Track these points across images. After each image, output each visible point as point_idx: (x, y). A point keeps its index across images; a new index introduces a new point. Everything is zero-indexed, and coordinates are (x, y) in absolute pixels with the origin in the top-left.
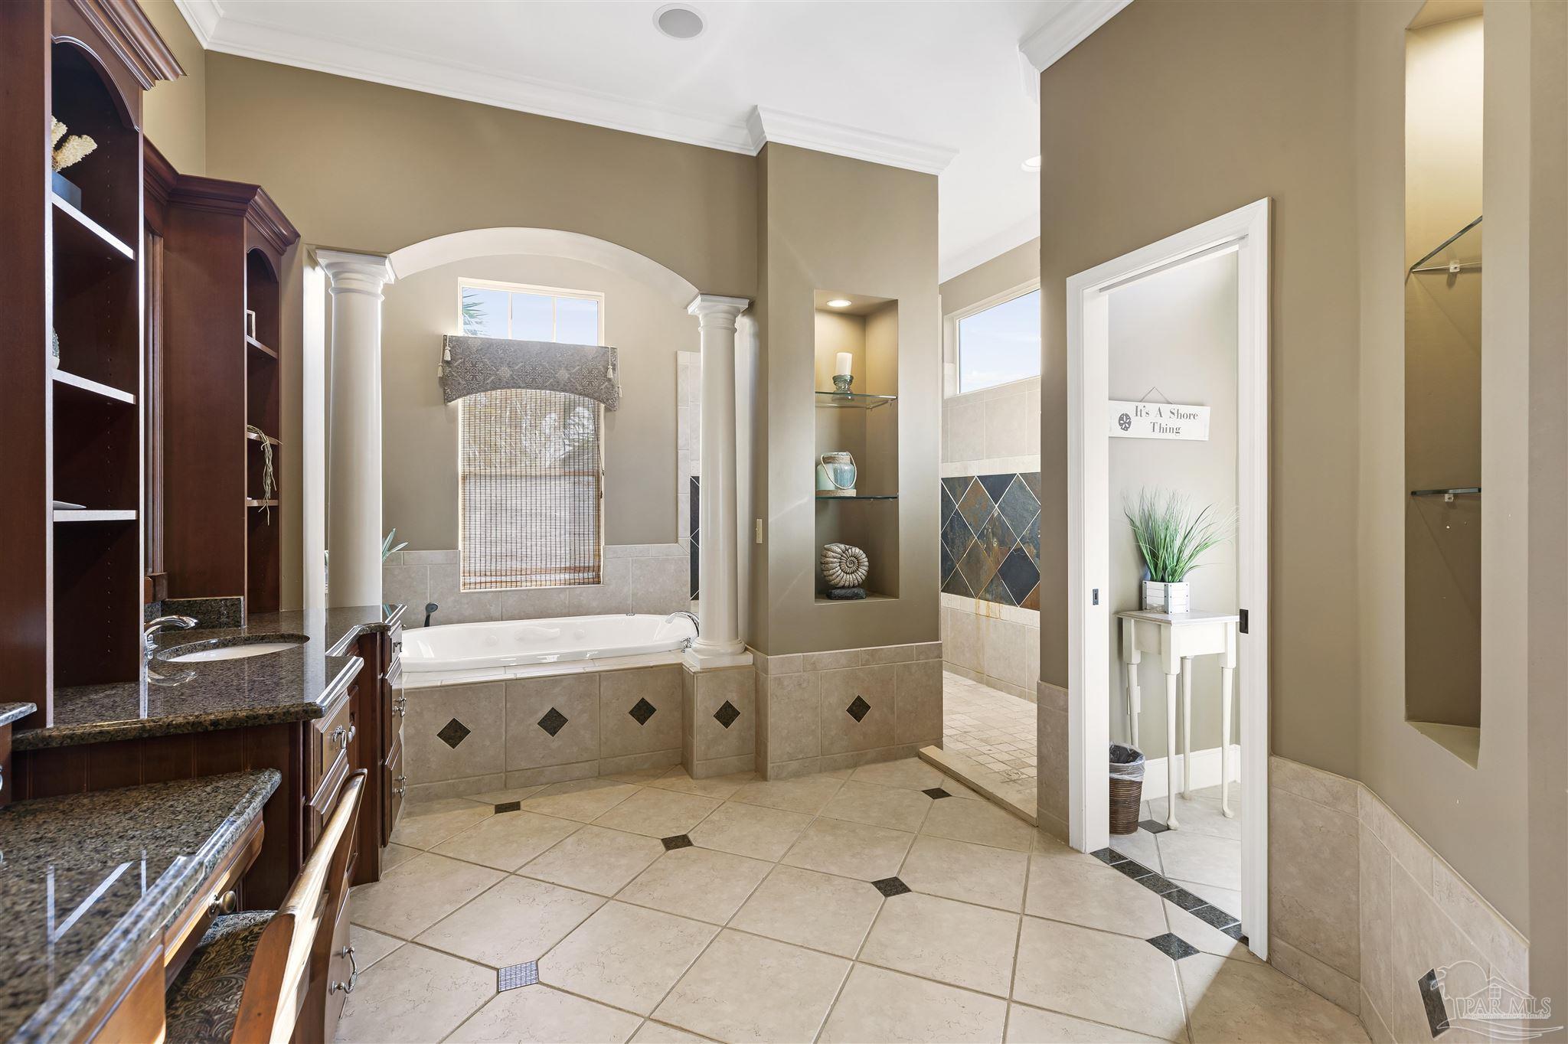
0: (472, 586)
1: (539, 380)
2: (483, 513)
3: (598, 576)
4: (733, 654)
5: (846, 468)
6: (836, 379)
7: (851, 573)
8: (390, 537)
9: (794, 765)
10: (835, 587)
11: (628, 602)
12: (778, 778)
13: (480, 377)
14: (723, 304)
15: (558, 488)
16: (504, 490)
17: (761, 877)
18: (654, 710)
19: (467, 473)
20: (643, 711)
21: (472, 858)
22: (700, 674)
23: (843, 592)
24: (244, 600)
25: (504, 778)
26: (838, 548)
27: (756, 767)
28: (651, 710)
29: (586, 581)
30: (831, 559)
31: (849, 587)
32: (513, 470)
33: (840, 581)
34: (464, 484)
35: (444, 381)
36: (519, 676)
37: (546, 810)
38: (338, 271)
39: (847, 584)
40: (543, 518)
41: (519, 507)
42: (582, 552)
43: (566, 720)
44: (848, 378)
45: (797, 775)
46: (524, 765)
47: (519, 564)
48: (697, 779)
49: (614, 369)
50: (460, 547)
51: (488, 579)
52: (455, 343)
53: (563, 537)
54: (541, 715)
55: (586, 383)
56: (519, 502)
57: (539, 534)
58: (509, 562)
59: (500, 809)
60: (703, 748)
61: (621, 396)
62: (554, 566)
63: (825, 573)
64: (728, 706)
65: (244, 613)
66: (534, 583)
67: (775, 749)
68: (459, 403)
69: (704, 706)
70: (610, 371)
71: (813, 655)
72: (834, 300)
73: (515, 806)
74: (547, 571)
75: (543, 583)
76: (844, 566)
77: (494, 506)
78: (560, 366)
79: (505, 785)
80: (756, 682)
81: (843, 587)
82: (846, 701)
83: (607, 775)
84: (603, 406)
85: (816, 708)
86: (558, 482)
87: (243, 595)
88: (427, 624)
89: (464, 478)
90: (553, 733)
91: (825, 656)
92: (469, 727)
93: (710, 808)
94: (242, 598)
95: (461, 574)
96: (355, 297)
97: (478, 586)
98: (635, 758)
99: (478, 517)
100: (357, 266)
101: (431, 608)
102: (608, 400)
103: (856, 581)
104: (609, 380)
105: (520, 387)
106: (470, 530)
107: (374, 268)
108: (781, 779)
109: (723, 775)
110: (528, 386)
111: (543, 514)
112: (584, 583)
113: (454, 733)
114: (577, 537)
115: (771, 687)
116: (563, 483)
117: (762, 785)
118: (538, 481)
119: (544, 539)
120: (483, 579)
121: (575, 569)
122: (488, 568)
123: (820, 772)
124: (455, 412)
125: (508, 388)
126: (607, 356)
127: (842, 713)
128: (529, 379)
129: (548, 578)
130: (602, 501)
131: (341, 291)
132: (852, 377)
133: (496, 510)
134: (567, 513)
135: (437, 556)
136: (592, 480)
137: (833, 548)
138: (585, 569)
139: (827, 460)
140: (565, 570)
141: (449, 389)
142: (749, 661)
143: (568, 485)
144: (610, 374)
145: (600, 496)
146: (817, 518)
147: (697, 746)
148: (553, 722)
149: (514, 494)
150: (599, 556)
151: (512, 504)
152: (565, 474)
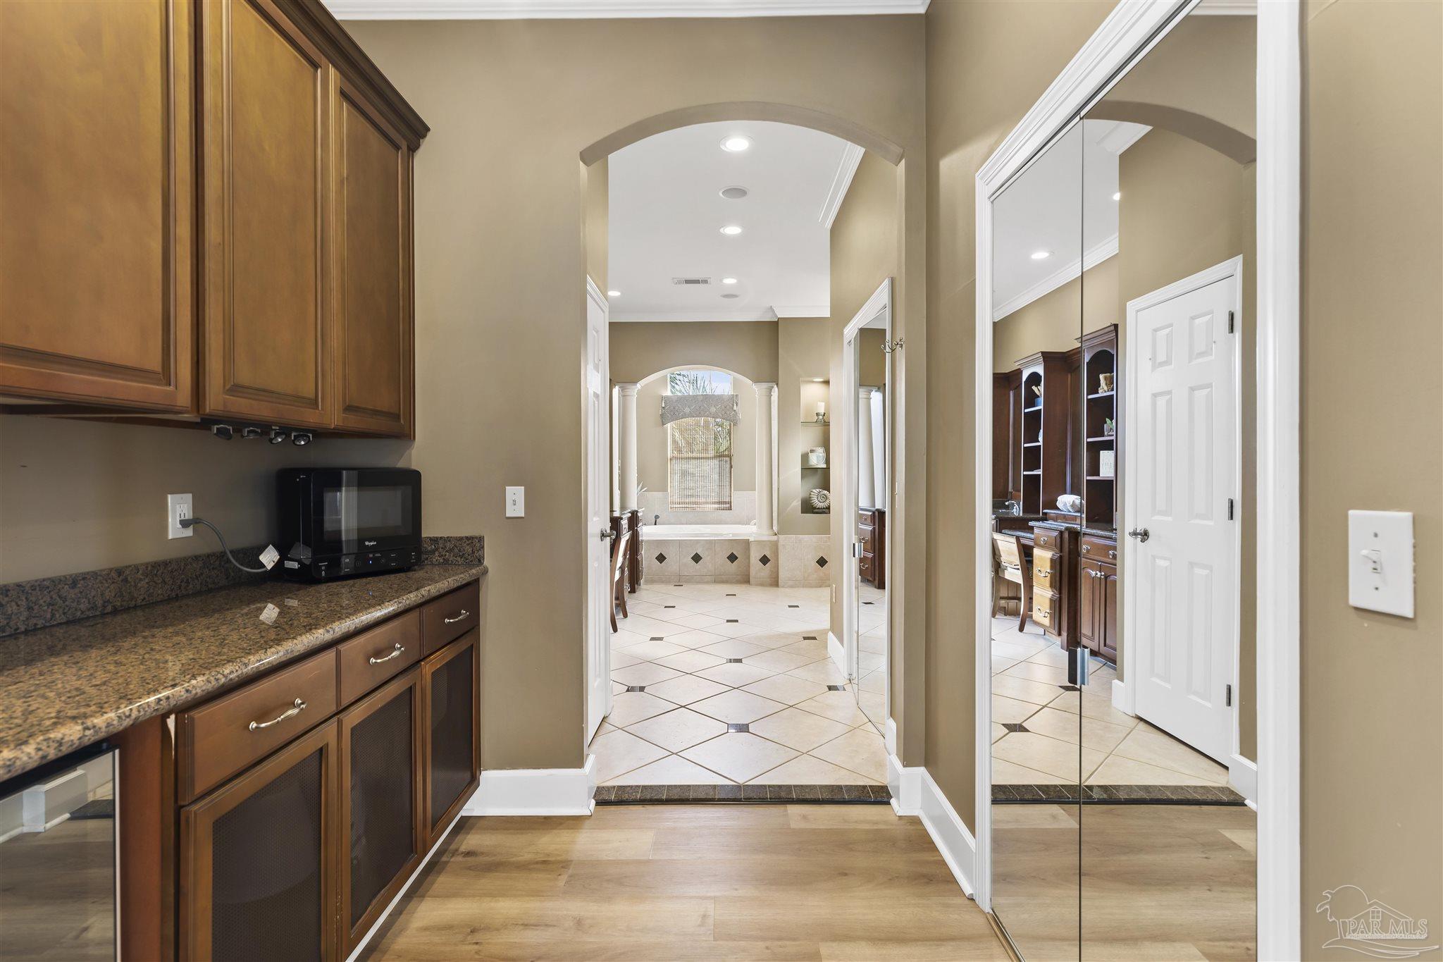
0: (674, 509)
1: (702, 413)
2: (678, 475)
3: (731, 506)
4: (769, 535)
5: (821, 455)
6: (817, 414)
7: (824, 502)
8: (641, 486)
9: (791, 583)
10: (815, 508)
12: (783, 587)
13: (677, 413)
14: (764, 385)
15: (711, 463)
16: (687, 464)
18: (737, 558)
19: (672, 457)
20: (732, 558)
22: (752, 543)
23: (818, 510)
25: (679, 577)
26: (817, 491)
27: (775, 582)
30: (813, 496)
31: (822, 509)
32: (694, 455)
33: (817, 506)
34: (671, 462)
35: (662, 416)
36: (684, 539)
38: (623, 389)
40: (706, 478)
41: (692, 472)
42: (722, 494)
43: (701, 558)
44: (823, 413)
45: (792, 587)
46: (686, 574)
47: (693, 499)
48: (752, 585)
49: (737, 405)
50: (669, 491)
51: (681, 506)
52: (666, 399)
53: (713, 487)
54: (692, 555)
55: (722, 413)
56: (693, 470)
57: (703, 486)
58: (690, 498)
59: (676, 585)
60: (755, 574)
61: (741, 418)
62: (711, 500)
63: (811, 502)
64: (765, 556)
66: (701, 508)
67: (783, 575)
68: (669, 425)
69: (755, 556)
70: (735, 406)
71: (800, 537)
72: (817, 378)
73: (681, 586)
74: (707, 503)
75: (706, 509)
76: (820, 499)
78: (712, 406)
79: (679, 580)
80: (775, 546)
81: (819, 508)
82: (815, 558)
84: (732, 423)
85: (802, 559)
86: (711, 461)
88: (655, 524)
89: (671, 459)
90: (697, 562)
91: (806, 537)
92: (666, 556)
95: (670, 503)
96: (628, 397)
97: (677, 509)
98: (730, 576)
99: (677, 477)
100: (628, 387)
101: (657, 517)
102: (734, 420)
103: (824, 506)
104: (735, 411)
106: (673, 483)
107: (634, 387)
108: (785, 587)
109: (762, 585)
110: (697, 416)
111: (706, 476)
112: (724, 509)
113: (661, 558)
114: (720, 487)
115: (780, 548)
116: (714, 461)
117: (776, 589)
118: (704, 460)
119: (705, 488)
120: (679, 506)
121: (719, 503)
122: (680, 501)
123: (803, 587)
124: (667, 429)
125: (687, 417)
126: (733, 399)
127: (813, 563)
128: (697, 413)
129: (708, 506)
130: (732, 469)
131: (624, 396)
133: (684, 474)
134: (715, 475)
135: (660, 494)
136: (728, 459)
137: (814, 491)
138: (725, 503)
139: (812, 451)
140: (715, 503)
141: (664, 420)
142: (775, 538)
143: (716, 462)
144: (735, 408)
145: (731, 467)
146: (803, 477)
147: (753, 572)
148: (697, 558)
149: (691, 466)
150: (731, 496)
151: (691, 470)
152: (715, 457)
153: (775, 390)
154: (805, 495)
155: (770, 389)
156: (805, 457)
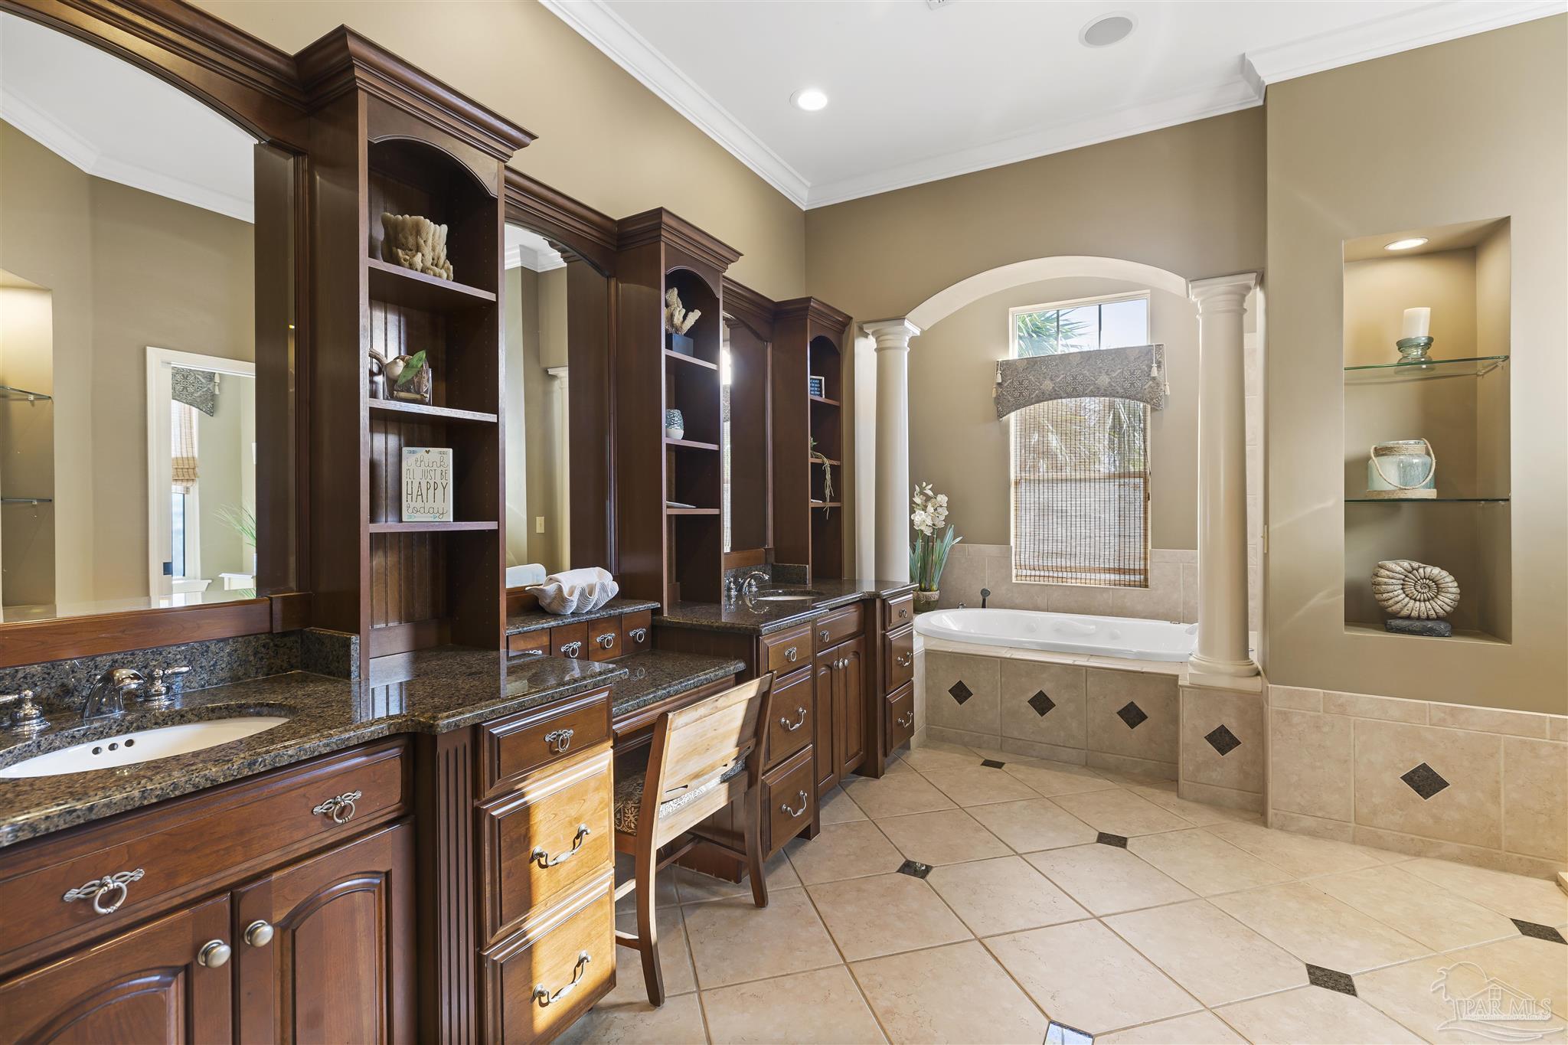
0: (1023, 578)
1: (1080, 388)
2: (1032, 514)
3: (1146, 580)
4: (1234, 675)
5: (1415, 461)
6: (1402, 345)
7: (1425, 601)
9: (1307, 822)
10: (1395, 616)
11: (1179, 610)
12: (1281, 828)
13: (1026, 393)
14: (1222, 285)
15: (1102, 491)
16: (1050, 492)
17: (1172, 900)
18: (1145, 717)
19: (1019, 478)
20: (1132, 715)
21: (943, 788)
22: (1187, 689)
23: (1406, 623)
24: (809, 567)
25: (1000, 740)
26: (1400, 566)
27: (1254, 809)
28: (1142, 717)
29: (1132, 583)
30: (1386, 580)
31: (1419, 618)
32: (1064, 474)
33: (1402, 609)
34: (1016, 488)
35: (998, 400)
36: (1013, 657)
37: (1019, 776)
38: (878, 336)
39: (1415, 614)
40: (1088, 519)
41: (1064, 508)
42: (1127, 554)
44: (1423, 341)
45: (1313, 834)
46: (1016, 734)
47: (1063, 561)
48: (1182, 798)
49: (1159, 367)
50: (1012, 543)
51: (1038, 573)
52: (1006, 367)
53: (1107, 538)
54: (1031, 695)
55: (1127, 385)
56: (1064, 505)
57: (1083, 535)
58: (1054, 559)
59: (987, 763)
60: (1191, 768)
61: (1168, 392)
62: (1097, 566)
63: (1377, 596)
64: (1222, 731)
65: (809, 576)
66: (1083, 581)
67: (1281, 793)
68: (1013, 418)
69: (1192, 724)
70: (1155, 369)
71: (1340, 696)
72: (1400, 241)
73: (999, 765)
74: (1090, 570)
75: (1088, 581)
76: (1410, 589)
77: (1041, 507)
78: (1100, 372)
79: (1001, 746)
80: (1255, 707)
81: (1409, 617)
82: (1401, 765)
83: (1093, 767)
84: (1149, 407)
85: (1346, 761)
86: (1102, 485)
87: (808, 564)
88: (984, 606)
89: (1016, 483)
90: (1042, 714)
91: (1362, 699)
92: (972, 690)
93: (1174, 827)
94: (807, 566)
95: (1014, 567)
97: (1028, 578)
98: (1124, 760)
99: (1029, 517)
100: (889, 330)
101: (985, 593)
102: (1152, 399)
103: (1433, 612)
104: (1154, 379)
105: (1061, 398)
106: (1020, 529)
108: (1288, 831)
109: (1214, 804)
110: (1069, 396)
111: (1088, 515)
112: (1130, 585)
113: (960, 693)
114: (1122, 539)
115: (1273, 721)
116: (1107, 487)
117: (1257, 830)
118: (1088, 484)
119: (1088, 539)
120: (1033, 573)
121: (1119, 571)
122: (1036, 563)
123: (1354, 842)
124: (1007, 426)
125: (1051, 399)
126: (1151, 355)
127: (1393, 780)
128: (1069, 389)
129: (1093, 577)
130: (1149, 502)
131: (879, 350)
132: (1430, 340)
133: (1044, 511)
134: (1112, 514)
135: (992, 550)
136: (1140, 481)
137: (1390, 564)
138: (1131, 571)
139: (1381, 452)
140: (1109, 570)
141: (1003, 405)
142: (1254, 684)
143: (1113, 487)
144: (1155, 372)
145: (1147, 498)
146: (1350, 523)
147: (1186, 766)
148: (1042, 703)
149: (1060, 496)
150: (1146, 559)
151: (1059, 505)
152: (1110, 477)
153: (1257, 297)
154: (1361, 573)
155: (1243, 293)
156: (1357, 470)
